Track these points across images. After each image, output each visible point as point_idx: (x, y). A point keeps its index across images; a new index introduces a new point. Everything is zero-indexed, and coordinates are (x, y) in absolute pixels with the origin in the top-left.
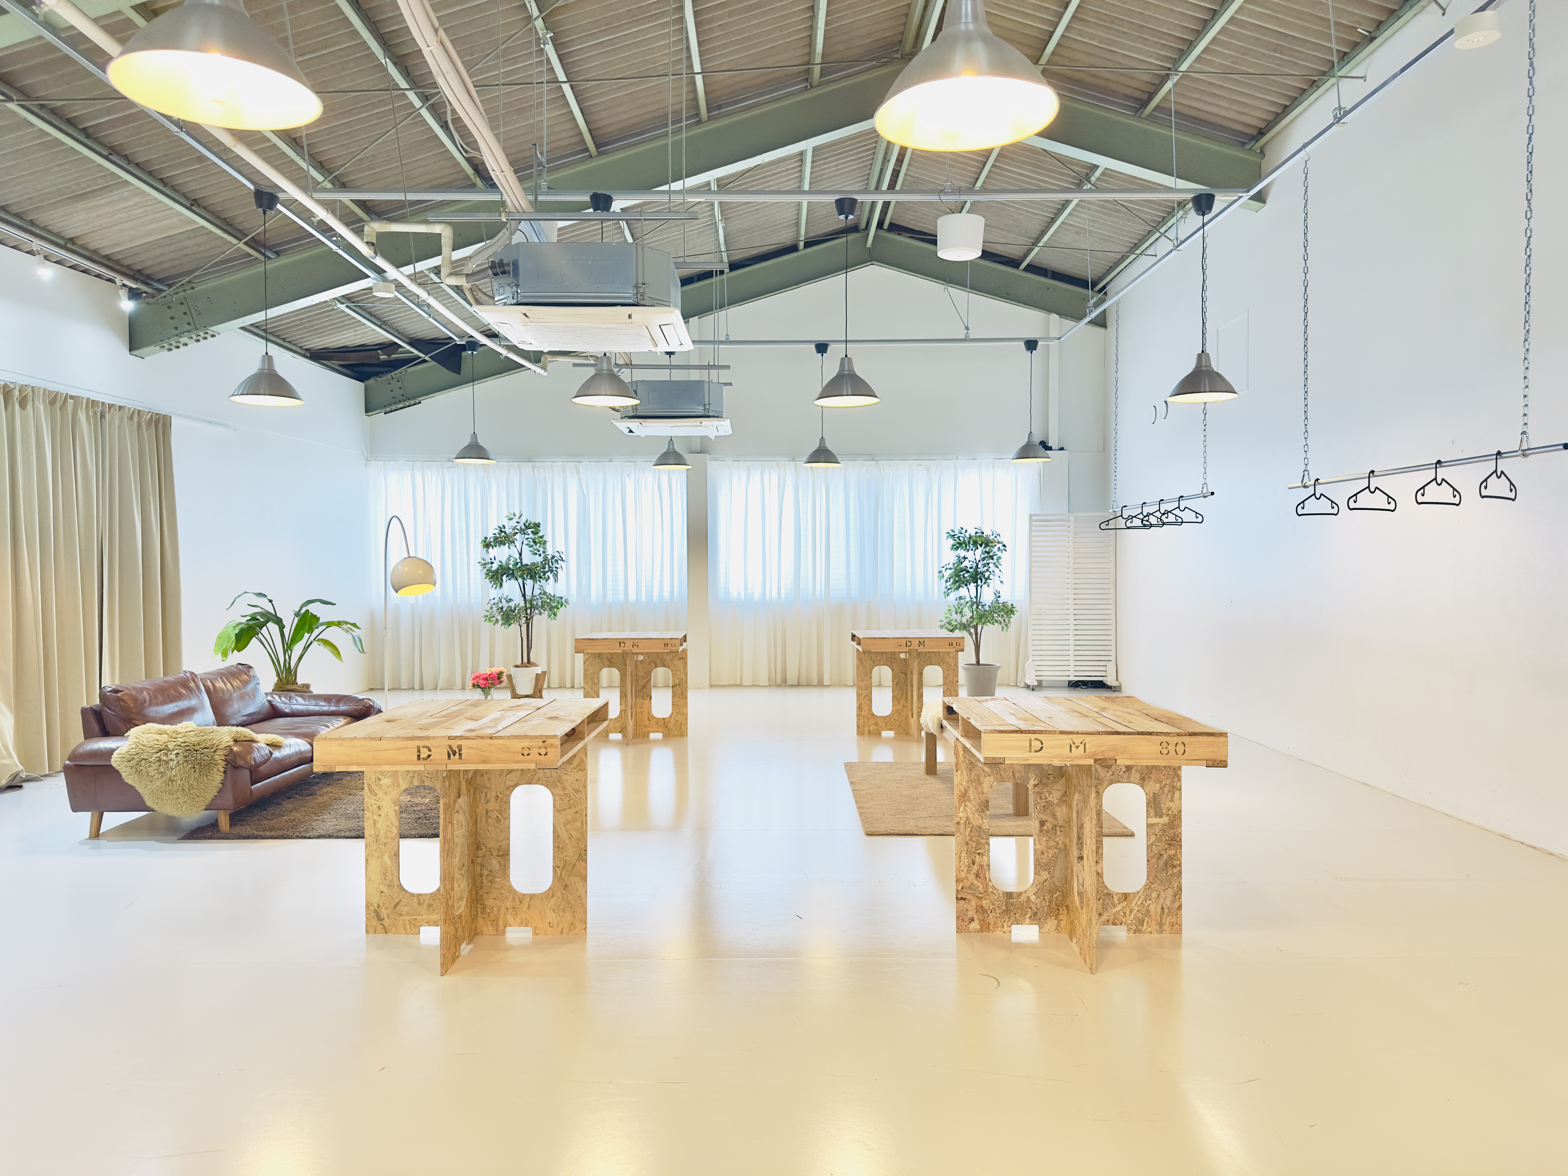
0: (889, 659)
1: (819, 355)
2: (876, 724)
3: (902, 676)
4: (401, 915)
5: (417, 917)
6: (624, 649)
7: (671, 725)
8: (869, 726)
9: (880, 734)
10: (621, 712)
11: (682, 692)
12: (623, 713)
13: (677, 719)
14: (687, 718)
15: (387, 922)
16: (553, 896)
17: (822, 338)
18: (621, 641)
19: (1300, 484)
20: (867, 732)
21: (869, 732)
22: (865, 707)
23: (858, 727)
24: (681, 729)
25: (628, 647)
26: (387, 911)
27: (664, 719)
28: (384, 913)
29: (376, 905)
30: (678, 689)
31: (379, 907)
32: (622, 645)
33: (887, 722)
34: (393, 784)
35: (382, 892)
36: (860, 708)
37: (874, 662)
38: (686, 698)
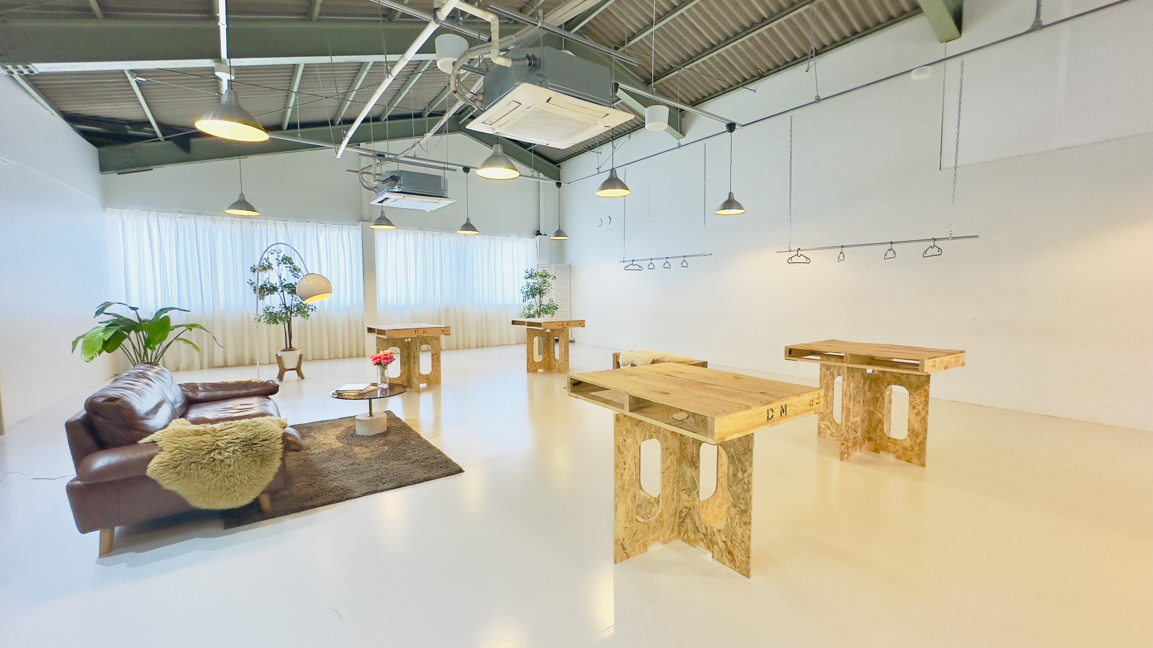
0: (541, 333)
1: (465, 173)
2: (536, 366)
3: (546, 341)
4: (638, 541)
5: (647, 538)
6: (418, 334)
7: (432, 378)
8: (532, 368)
9: (537, 371)
10: (401, 373)
11: (438, 358)
12: (402, 374)
13: (435, 374)
14: (440, 373)
15: (628, 550)
16: (718, 497)
17: (467, 165)
18: (416, 330)
19: (788, 250)
20: (531, 371)
21: (533, 371)
22: (531, 358)
23: (528, 368)
24: (437, 379)
25: (420, 333)
26: (629, 541)
27: (427, 375)
28: (627, 544)
29: (622, 539)
30: (435, 356)
31: (623, 540)
32: (417, 332)
33: (540, 365)
34: (633, 442)
35: (626, 528)
36: (528, 359)
37: (534, 335)
38: (440, 361)
